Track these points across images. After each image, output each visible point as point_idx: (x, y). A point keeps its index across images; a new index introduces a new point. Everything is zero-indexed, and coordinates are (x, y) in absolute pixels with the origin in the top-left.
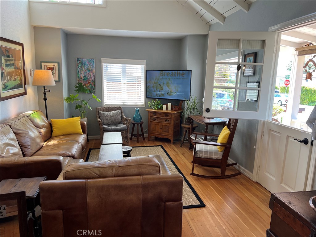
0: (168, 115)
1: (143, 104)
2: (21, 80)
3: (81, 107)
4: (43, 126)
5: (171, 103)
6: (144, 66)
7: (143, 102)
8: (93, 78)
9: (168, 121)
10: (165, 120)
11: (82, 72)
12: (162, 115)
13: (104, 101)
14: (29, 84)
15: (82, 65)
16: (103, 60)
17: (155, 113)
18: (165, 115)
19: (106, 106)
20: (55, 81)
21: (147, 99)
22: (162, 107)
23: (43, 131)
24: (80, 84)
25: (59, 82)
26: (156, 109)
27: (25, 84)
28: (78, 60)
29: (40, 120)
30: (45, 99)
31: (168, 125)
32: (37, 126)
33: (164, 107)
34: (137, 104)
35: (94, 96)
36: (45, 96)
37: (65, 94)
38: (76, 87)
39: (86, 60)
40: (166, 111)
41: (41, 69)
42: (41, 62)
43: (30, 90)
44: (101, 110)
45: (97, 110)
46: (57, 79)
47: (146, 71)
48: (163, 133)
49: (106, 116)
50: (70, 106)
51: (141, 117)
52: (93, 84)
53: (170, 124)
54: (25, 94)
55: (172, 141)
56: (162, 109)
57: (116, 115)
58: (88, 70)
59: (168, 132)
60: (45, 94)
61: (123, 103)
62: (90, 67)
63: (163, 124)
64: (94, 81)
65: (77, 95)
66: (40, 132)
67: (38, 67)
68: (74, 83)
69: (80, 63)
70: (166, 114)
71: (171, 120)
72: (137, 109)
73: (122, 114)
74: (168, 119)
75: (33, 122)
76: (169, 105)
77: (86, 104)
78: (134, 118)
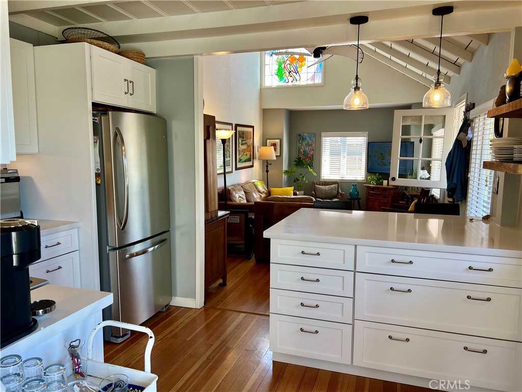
0: (386, 191)
1: (364, 179)
3: (298, 180)
4: (263, 192)
6: (366, 138)
7: (364, 177)
8: (312, 153)
11: (302, 147)
12: (381, 190)
13: (322, 176)
14: (256, 158)
15: (303, 140)
16: (323, 134)
17: (373, 189)
18: (384, 190)
19: (323, 181)
20: (276, 156)
21: (368, 174)
22: (382, 182)
23: (263, 196)
24: (299, 158)
25: (279, 157)
26: (375, 184)
27: (253, 159)
28: (300, 135)
29: (261, 187)
30: (267, 171)
32: (259, 192)
33: (385, 182)
34: (357, 179)
35: (311, 170)
36: (267, 169)
37: (285, 167)
38: (295, 161)
39: (306, 134)
41: (266, 146)
42: (267, 139)
43: (257, 164)
44: (317, 184)
45: (314, 184)
46: (279, 154)
49: (321, 190)
50: (289, 178)
51: (358, 193)
52: (312, 158)
53: (388, 200)
54: (252, 166)
57: (332, 189)
58: (308, 145)
60: (267, 166)
61: (342, 177)
62: (310, 141)
64: (313, 155)
65: (295, 169)
67: (264, 144)
68: (295, 157)
69: (301, 138)
71: (389, 196)
72: (355, 184)
73: (338, 188)
75: (256, 188)
77: (303, 177)
78: (350, 194)
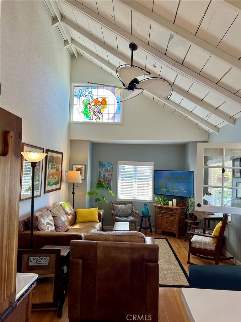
0: (173, 211)
1: (151, 199)
2: (59, 179)
3: (99, 200)
4: (70, 214)
5: (176, 200)
6: (152, 167)
7: (151, 198)
8: (110, 177)
9: (173, 216)
10: (171, 215)
11: (102, 172)
12: (168, 210)
13: (118, 196)
14: (63, 181)
15: (103, 166)
16: (119, 162)
17: (161, 208)
18: (170, 210)
19: (119, 200)
20: (82, 179)
21: (155, 195)
22: (168, 203)
23: (70, 217)
24: (100, 182)
25: (84, 180)
26: (163, 204)
27: (61, 181)
28: (100, 163)
29: (69, 209)
30: (73, 193)
31: (173, 219)
32: (67, 214)
33: (170, 203)
34: (146, 199)
35: (110, 191)
36: (73, 191)
37: (88, 190)
38: (97, 184)
39: (106, 162)
40: (171, 207)
41: (72, 170)
42: (73, 165)
43: (64, 186)
44: (115, 204)
45: (112, 203)
46: (83, 178)
47: (154, 171)
48: (169, 227)
49: (119, 209)
50: (91, 199)
51: (148, 211)
52: (110, 182)
53: (175, 219)
54: (60, 189)
55: (177, 235)
56: (168, 205)
57: (127, 208)
58: (107, 170)
59: (173, 226)
60: (74, 189)
61: (134, 198)
62: (108, 168)
63: (169, 219)
64: (111, 179)
65: (97, 191)
66: (68, 218)
67: (71, 168)
68: (96, 181)
69: (101, 164)
70: (172, 209)
71: (176, 215)
72: (145, 204)
73: (132, 208)
74: (173, 214)
75: (64, 210)
76: (175, 201)
77: (103, 198)
78: (142, 212)
